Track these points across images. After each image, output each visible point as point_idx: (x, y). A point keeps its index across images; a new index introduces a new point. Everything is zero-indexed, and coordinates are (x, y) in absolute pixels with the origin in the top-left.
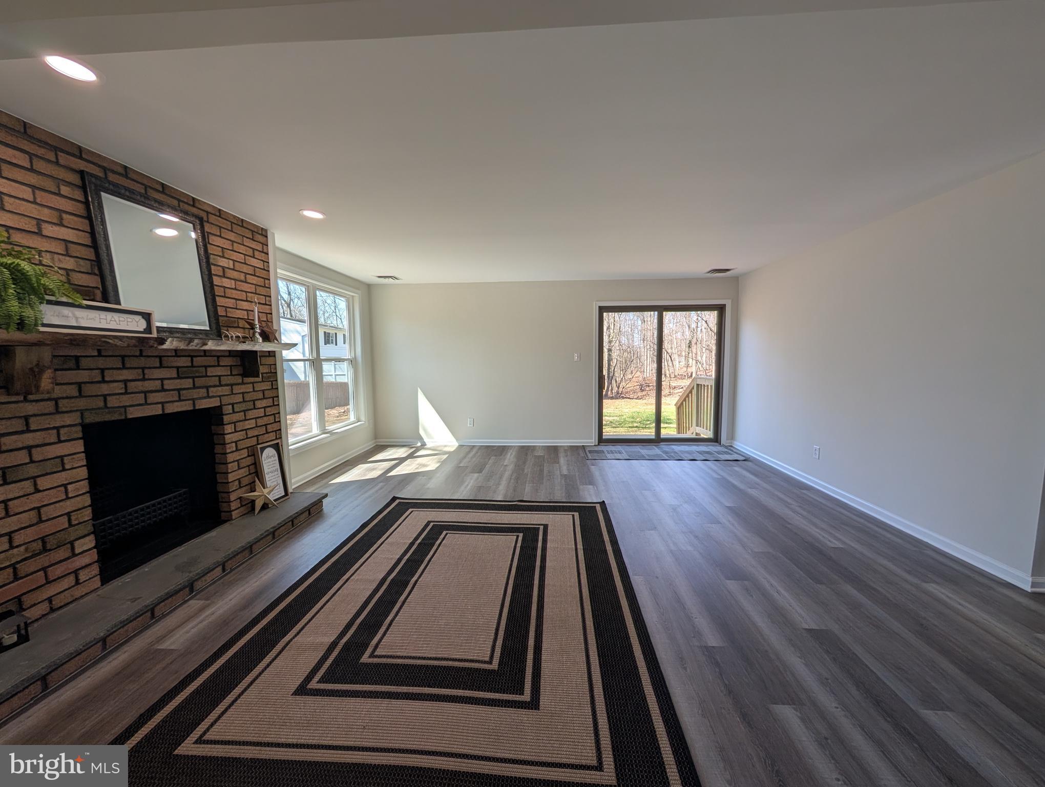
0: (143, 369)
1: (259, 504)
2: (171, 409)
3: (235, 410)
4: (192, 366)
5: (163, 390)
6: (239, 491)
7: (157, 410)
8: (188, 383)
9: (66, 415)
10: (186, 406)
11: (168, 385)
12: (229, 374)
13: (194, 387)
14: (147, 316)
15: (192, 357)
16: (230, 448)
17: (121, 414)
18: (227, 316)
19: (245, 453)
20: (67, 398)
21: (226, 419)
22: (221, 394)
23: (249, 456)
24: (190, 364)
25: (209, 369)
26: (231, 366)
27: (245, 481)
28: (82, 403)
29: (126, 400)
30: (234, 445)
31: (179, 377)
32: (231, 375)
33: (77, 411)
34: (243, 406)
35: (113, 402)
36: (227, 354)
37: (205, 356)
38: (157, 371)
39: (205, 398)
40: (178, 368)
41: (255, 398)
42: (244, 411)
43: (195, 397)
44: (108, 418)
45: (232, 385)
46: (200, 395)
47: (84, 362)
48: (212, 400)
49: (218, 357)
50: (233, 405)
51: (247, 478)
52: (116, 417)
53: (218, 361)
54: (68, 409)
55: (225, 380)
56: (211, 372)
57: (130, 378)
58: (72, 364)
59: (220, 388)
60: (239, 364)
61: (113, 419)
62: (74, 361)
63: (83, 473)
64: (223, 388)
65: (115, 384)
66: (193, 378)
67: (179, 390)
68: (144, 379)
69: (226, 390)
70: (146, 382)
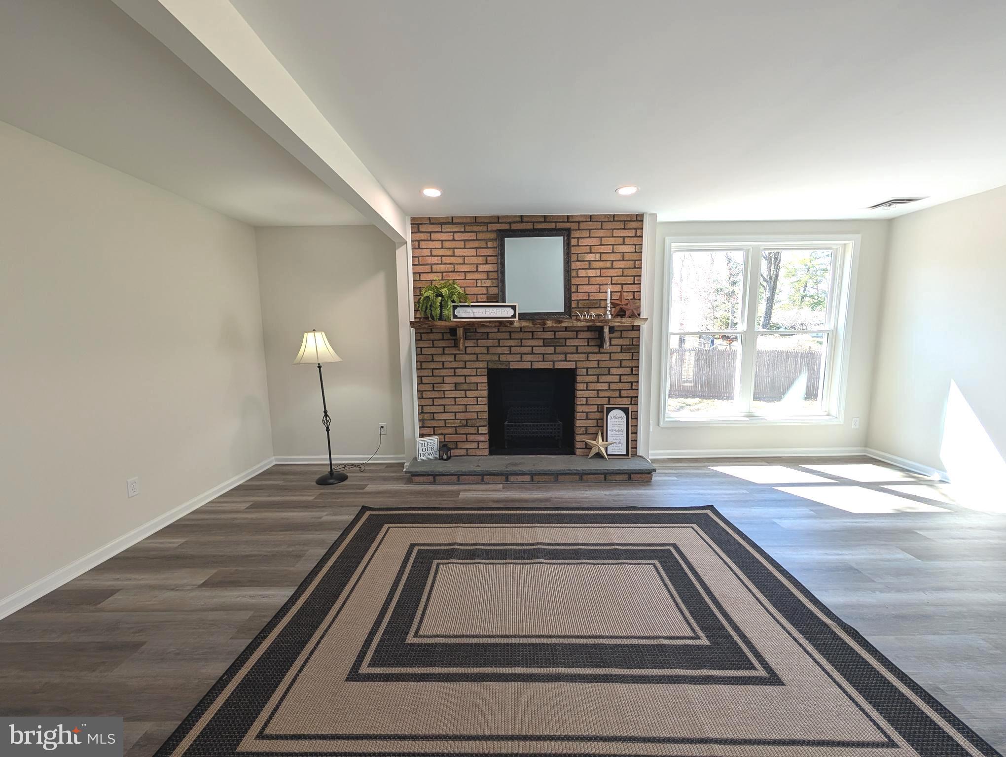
0: (521, 340)
1: (594, 451)
2: (536, 366)
3: (589, 373)
4: (555, 338)
5: (533, 353)
6: (586, 436)
7: (527, 366)
8: (550, 350)
9: (480, 362)
10: (548, 365)
11: (536, 350)
12: (586, 344)
13: (555, 353)
14: (514, 308)
15: (555, 332)
16: (580, 402)
17: (506, 366)
18: (589, 300)
19: (595, 408)
20: (482, 354)
21: (579, 379)
22: (577, 359)
23: (598, 411)
24: (553, 337)
25: (568, 341)
26: (588, 339)
27: (591, 430)
28: (488, 357)
29: (510, 358)
30: (585, 399)
31: (544, 346)
32: (588, 345)
33: (485, 361)
34: (598, 371)
35: (503, 358)
36: (586, 329)
37: (566, 331)
38: (530, 341)
39: (563, 361)
40: (544, 339)
41: (610, 366)
42: (598, 375)
43: (555, 360)
44: (500, 366)
45: (588, 353)
46: (559, 359)
47: (490, 336)
48: (568, 363)
49: (577, 332)
50: (587, 369)
51: (594, 428)
52: (503, 367)
53: (577, 335)
54: (481, 360)
55: (580, 350)
56: (569, 342)
57: (513, 345)
58: (485, 336)
59: (576, 355)
60: (597, 337)
61: (502, 367)
62: (486, 335)
63: (485, 393)
64: (579, 355)
65: (505, 348)
66: (555, 346)
67: (543, 354)
68: (521, 346)
69: (582, 357)
70: (522, 348)
